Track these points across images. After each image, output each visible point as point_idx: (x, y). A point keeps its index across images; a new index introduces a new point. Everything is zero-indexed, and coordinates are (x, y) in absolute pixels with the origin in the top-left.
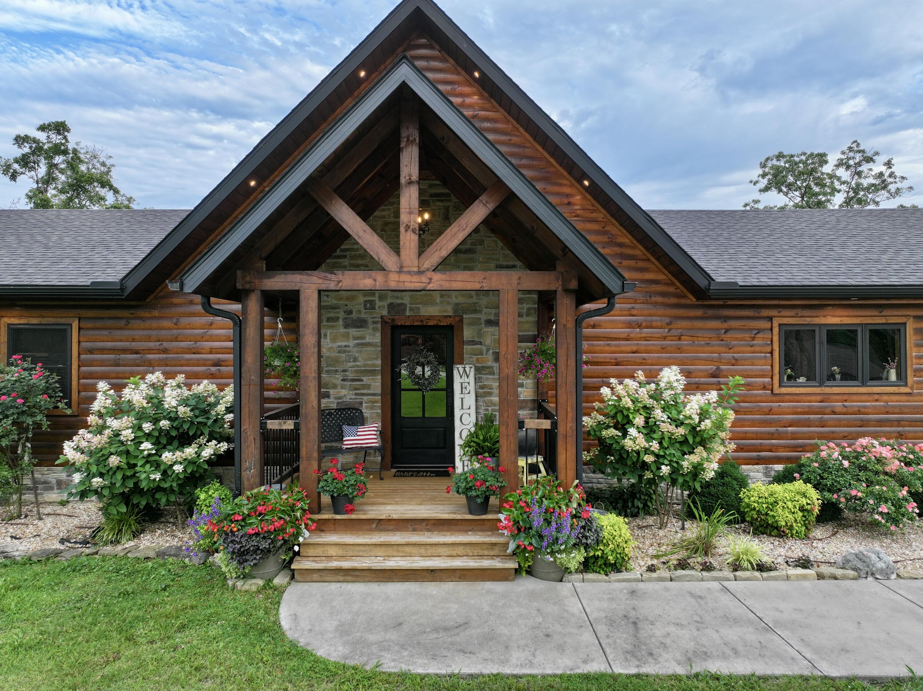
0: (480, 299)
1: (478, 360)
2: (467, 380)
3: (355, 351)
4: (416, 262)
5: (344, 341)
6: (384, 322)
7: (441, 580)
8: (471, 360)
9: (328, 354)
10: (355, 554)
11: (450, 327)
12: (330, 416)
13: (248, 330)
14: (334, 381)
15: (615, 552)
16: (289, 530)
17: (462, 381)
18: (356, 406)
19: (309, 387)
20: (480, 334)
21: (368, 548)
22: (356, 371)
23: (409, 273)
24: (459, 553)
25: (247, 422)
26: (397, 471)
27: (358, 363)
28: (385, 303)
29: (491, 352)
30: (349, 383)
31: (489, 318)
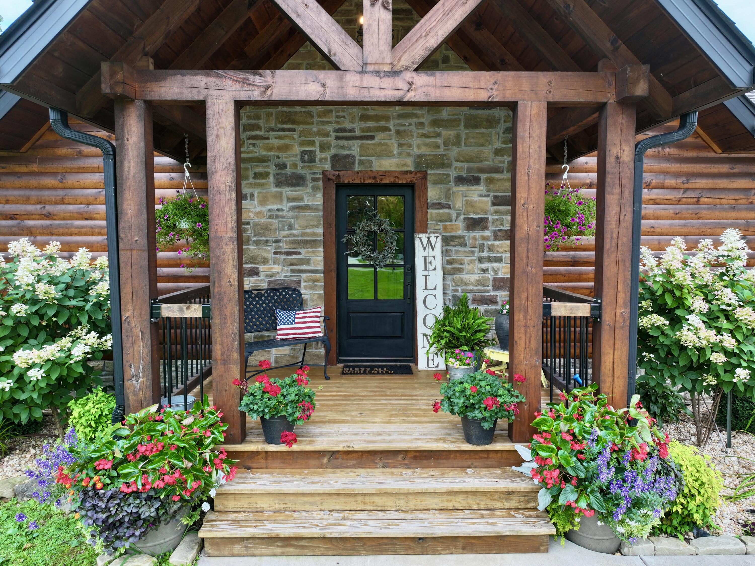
0: (448, 150)
1: (445, 228)
2: (432, 253)
3: (290, 217)
4: (388, 58)
5: (276, 204)
6: (326, 178)
7: (435, 552)
8: (437, 227)
9: (256, 220)
10: (298, 507)
11: (411, 186)
12: (260, 298)
13: (126, 164)
14: (265, 254)
15: (702, 508)
16: (190, 484)
17: (426, 254)
18: (293, 286)
19: (224, 253)
20: (448, 194)
21: (317, 498)
22: (292, 242)
23: (377, 73)
24: (458, 505)
25: (130, 306)
26: (345, 366)
27: (294, 232)
28: (327, 155)
29: (462, 217)
30: (283, 257)
31: (460, 174)
